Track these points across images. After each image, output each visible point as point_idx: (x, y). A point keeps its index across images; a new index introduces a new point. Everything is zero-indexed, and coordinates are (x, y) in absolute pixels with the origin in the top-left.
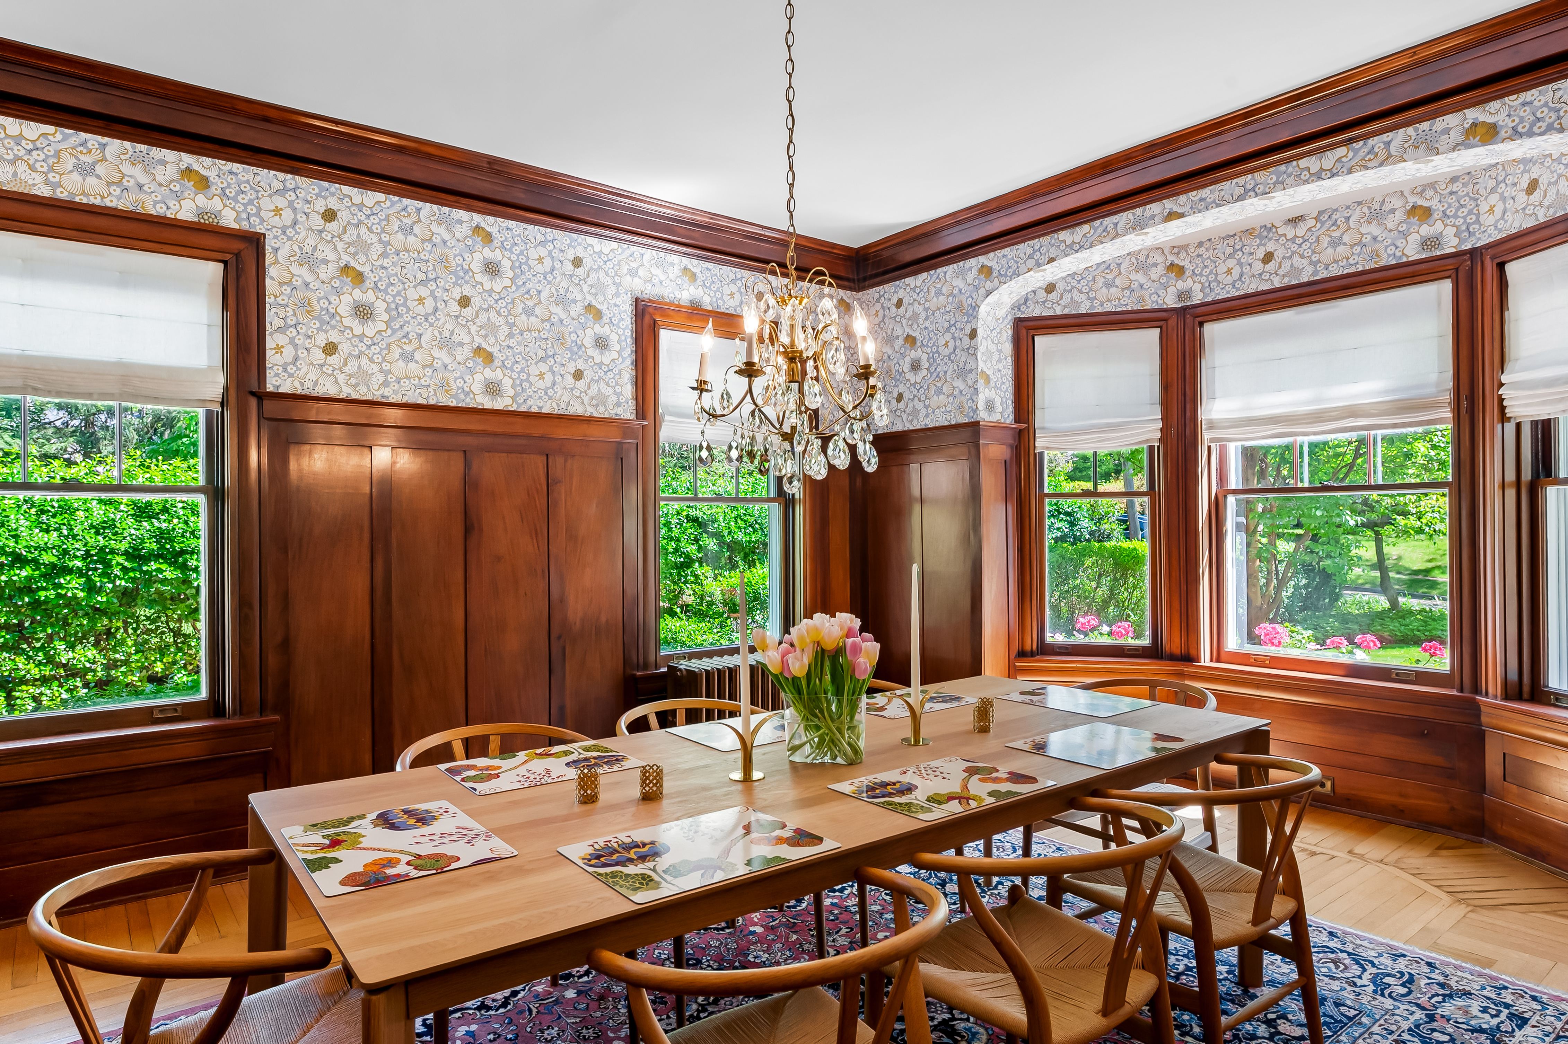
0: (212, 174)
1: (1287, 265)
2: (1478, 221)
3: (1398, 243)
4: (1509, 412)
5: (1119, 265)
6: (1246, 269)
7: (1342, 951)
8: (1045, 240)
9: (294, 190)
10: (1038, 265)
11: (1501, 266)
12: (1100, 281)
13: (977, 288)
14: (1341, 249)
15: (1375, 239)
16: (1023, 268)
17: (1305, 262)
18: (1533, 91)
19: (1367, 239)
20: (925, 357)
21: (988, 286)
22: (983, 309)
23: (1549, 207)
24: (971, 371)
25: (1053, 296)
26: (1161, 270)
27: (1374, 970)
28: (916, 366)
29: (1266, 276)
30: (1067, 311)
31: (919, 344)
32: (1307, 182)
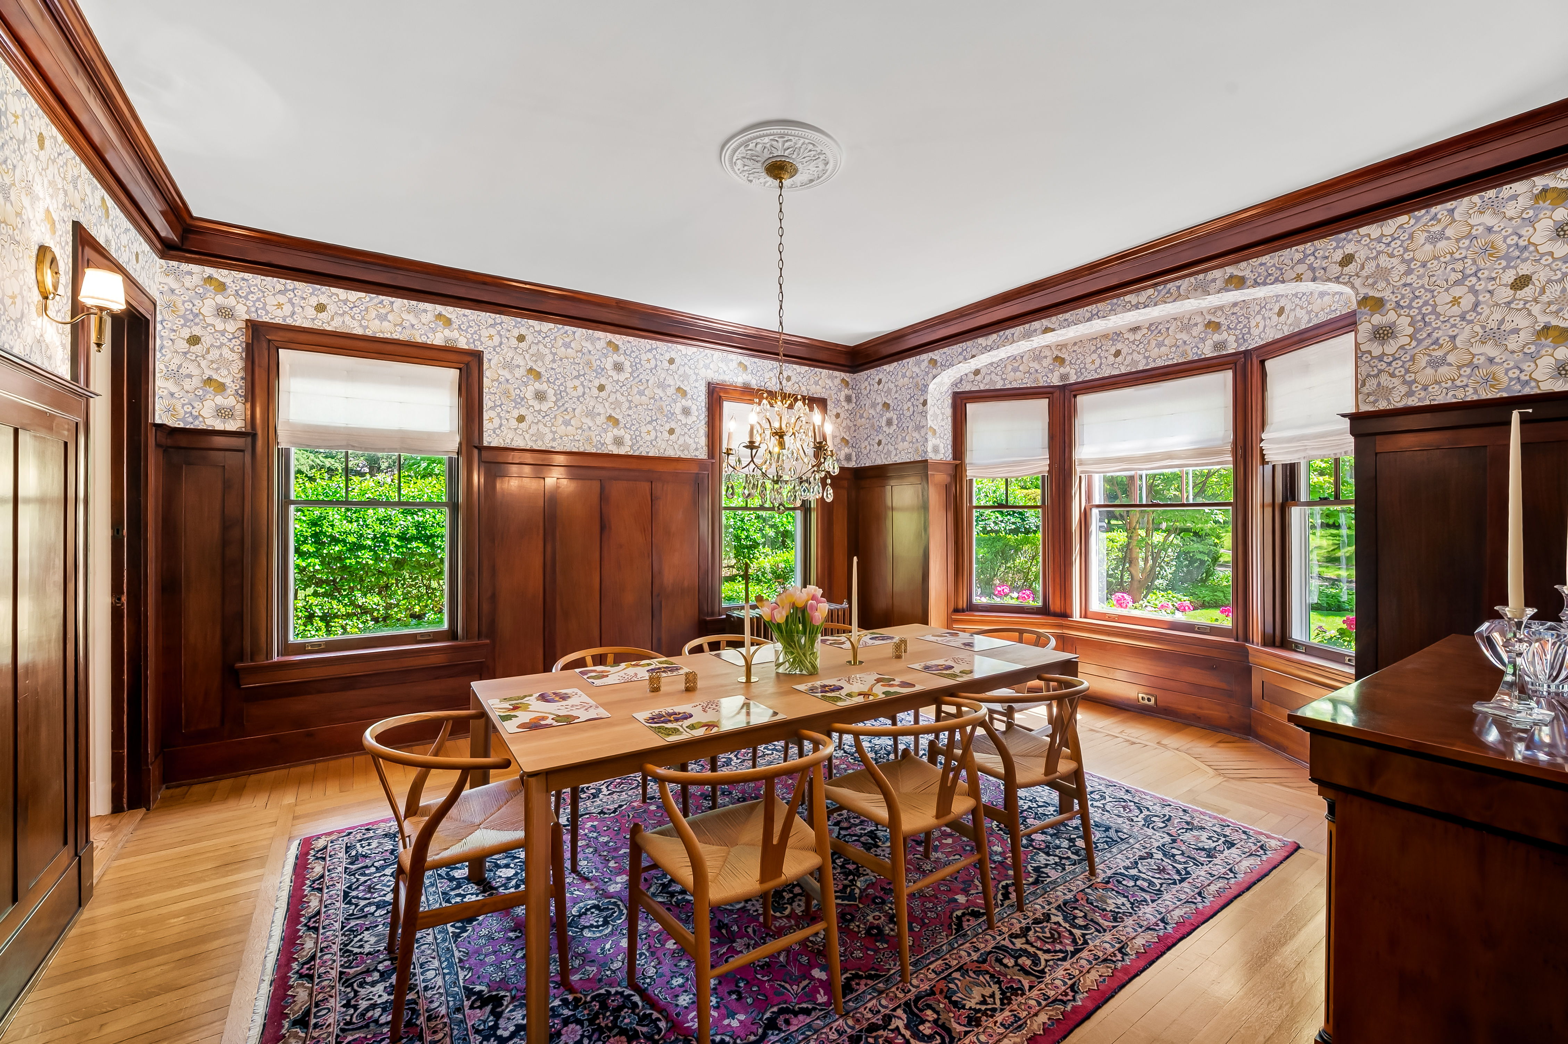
0: (453, 317)
1: (1129, 358)
2: (1249, 333)
3: (1200, 346)
4: (1267, 458)
5: (1022, 357)
6: (1104, 361)
7: (1131, 801)
8: (969, 343)
9: (500, 324)
10: (965, 359)
11: (1262, 362)
12: (1009, 368)
13: (927, 373)
14: (1163, 349)
15: (1185, 342)
16: (956, 361)
17: (1141, 357)
18: (1266, 256)
19: (1180, 343)
20: (895, 417)
21: (935, 371)
22: (931, 387)
23: (1290, 325)
24: (923, 427)
25: (979, 377)
26: (1049, 360)
27: (1148, 813)
28: (889, 423)
29: (1116, 366)
30: (987, 387)
31: (891, 408)
32: (1129, 310)
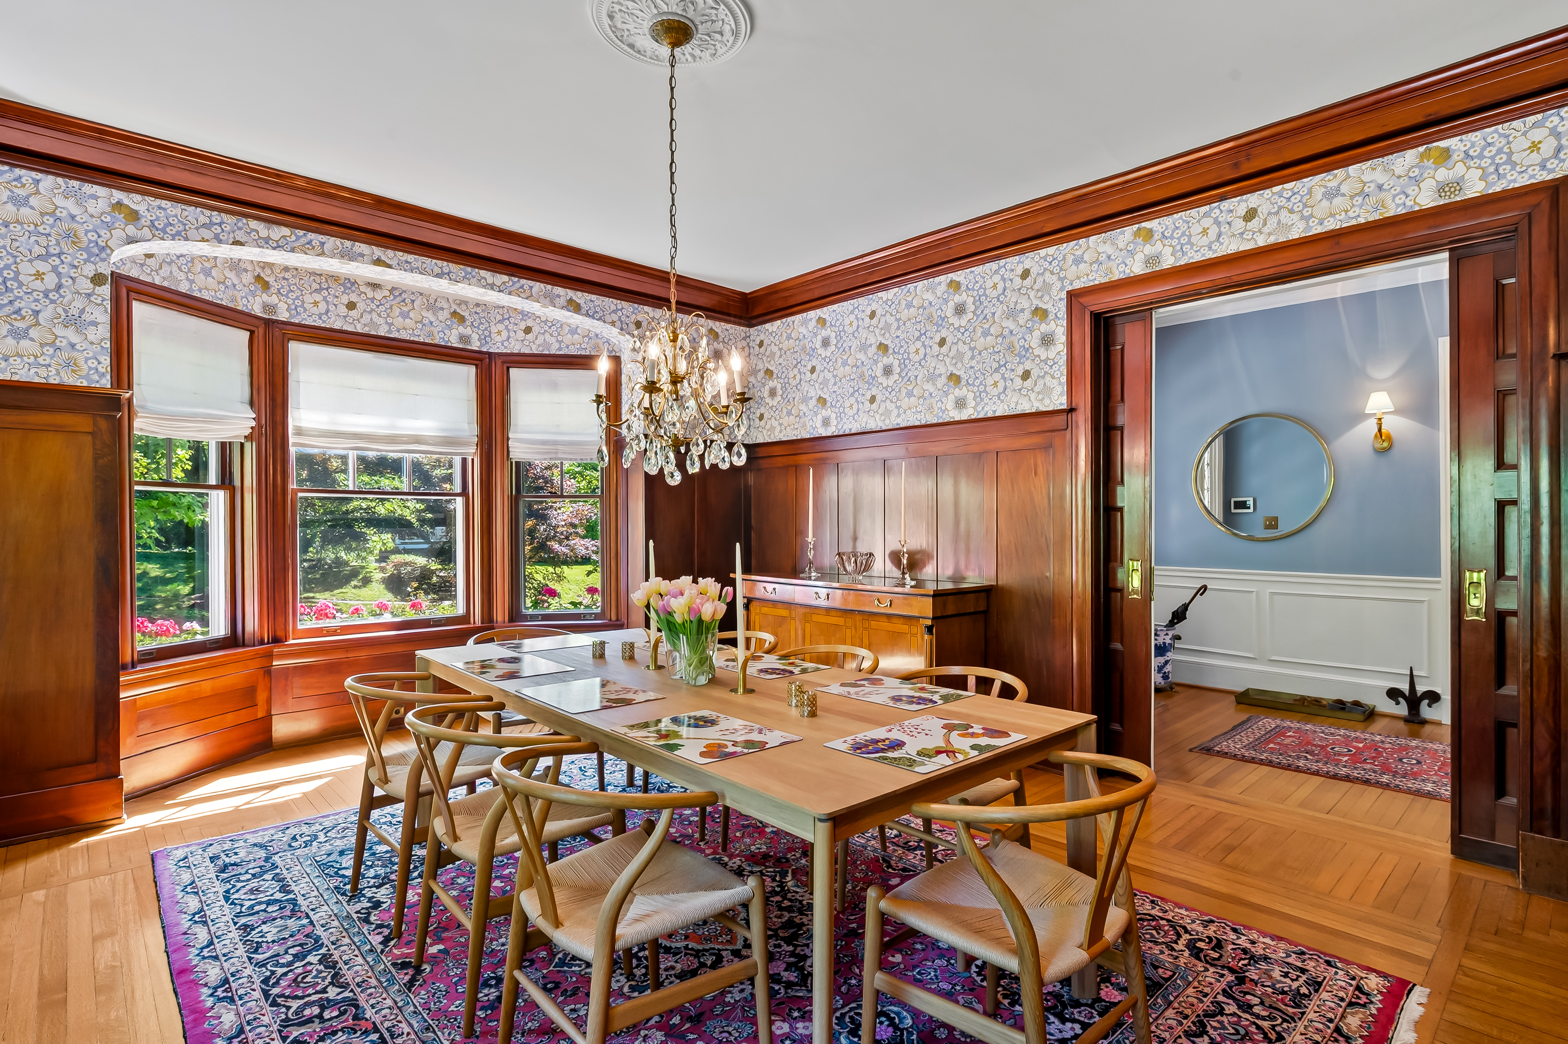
1: (366, 317)
2: (490, 336)
3: (445, 332)
4: (512, 452)
6: (332, 308)
11: (508, 368)
12: (198, 266)
13: (110, 227)
14: (408, 321)
15: (431, 323)
17: (382, 321)
19: (426, 322)
22: (114, 253)
23: (539, 346)
25: (152, 262)
26: (250, 278)
29: (349, 320)
30: (165, 284)
32: (484, 287)
